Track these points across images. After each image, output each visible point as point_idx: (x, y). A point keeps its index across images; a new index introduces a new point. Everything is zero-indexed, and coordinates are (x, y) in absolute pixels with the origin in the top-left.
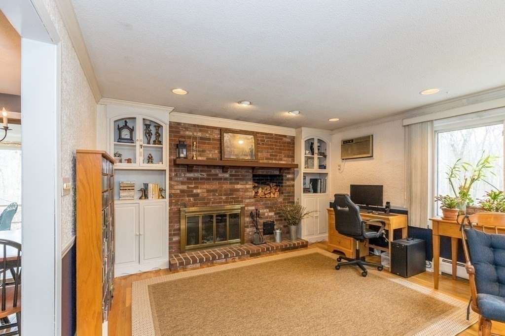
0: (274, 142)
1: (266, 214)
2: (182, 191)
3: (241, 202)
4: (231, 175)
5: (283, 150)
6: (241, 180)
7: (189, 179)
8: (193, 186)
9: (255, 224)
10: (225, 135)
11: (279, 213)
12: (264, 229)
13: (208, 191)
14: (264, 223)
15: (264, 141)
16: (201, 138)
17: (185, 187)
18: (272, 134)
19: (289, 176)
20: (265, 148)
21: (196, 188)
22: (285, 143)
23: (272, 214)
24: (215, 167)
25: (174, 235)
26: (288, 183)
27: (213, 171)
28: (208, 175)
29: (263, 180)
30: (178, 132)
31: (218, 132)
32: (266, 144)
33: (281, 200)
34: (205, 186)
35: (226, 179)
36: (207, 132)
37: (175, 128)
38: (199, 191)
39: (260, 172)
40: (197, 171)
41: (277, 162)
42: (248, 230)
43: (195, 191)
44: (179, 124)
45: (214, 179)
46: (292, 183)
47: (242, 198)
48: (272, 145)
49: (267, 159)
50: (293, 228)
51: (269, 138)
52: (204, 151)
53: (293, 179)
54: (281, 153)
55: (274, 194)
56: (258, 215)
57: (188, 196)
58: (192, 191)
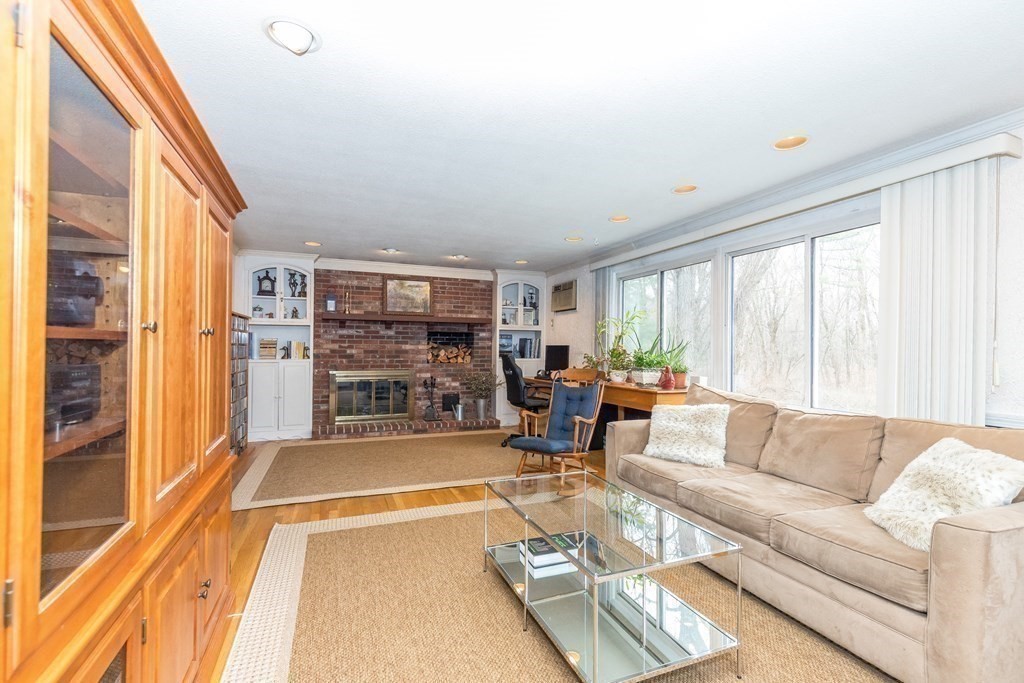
0: (461, 289)
1: (447, 384)
2: (333, 351)
3: (412, 366)
4: (397, 333)
5: (474, 299)
6: (411, 338)
7: (341, 336)
8: (346, 345)
9: (430, 396)
10: (388, 282)
11: (465, 384)
12: (444, 404)
13: (366, 352)
14: (444, 396)
15: (445, 288)
16: (357, 288)
17: (336, 346)
18: (457, 279)
19: (482, 335)
20: (446, 298)
21: (351, 347)
22: (477, 290)
23: (456, 384)
24: (375, 322)
25: (323, 402)
26: (480, 345)
27: (373, 328)
28: (365, 332)
29: (455, 339)
30: (328, 281)
31: (379, 278)
32: (448, 293)
33: (470, 366)
34: (361, 346)
35: (389, 337)
36: (365, 279)
37: (322, 277)
38: (354, 351)
39: (439, 329)
40: (351, 327)
41: (464, 316)
42: (420, 403)
43: (348, 351)
44: (329, 271)
45: (373, 337)
46: (488, 343)
47: (412, 362)
48: (458, 293)
49: (448, 312)
50: (482, 402)
51: (453, 284)
52: (360, 303)
53: (490, 339)
54: (471, 303)
55: (463, 359)
56: (433, 385)
57: (340, 357)
58: (345, 352)
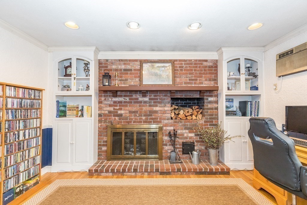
0: (194, 67)
1: (185, 135)
2: (110, 112)
3: (160, 122)
4: (150, 99)
5: (204, 74)
6: (160, 103)
7: (115, 102)
8: (118, 108)
9: (173, 144)
10: (144, 65)
11: (198, 135)
12: (183, 149)
13: (130, 112)
14: (183, 143)
15: (182, 67)
16: (125, 70)
17: (111, 109)
18: (190, 60)
19: (210, 99)
20: (184, 74)
21: (121, 109)
22: (206, 67)
23: (192, 135)
24: (136, 92)
25: (104, 145)
26: (210, 106)
27: (134, 96)
28: (130, 99)
29: (190, 103)
30: (107, 67)
31: (138, 63)
32: (185, 70)
33: (202, 122)
34: (127, 108)
35: (145, 102)
36: (129, 64)
37: (101, 64)
38: (122, 112)
39: (178, 96)
40: (121, 96)
41: (197, 85)
42: (166, 148)
43: (119, 112)
44: (107, 60)
45: (135, 102)
46: (215, 105)
47: (160, 119)
48: (192, 70)
49: (185, 83)
50: (212, 152)
51: (188, 64)
52: (126, 80)
53: (217, 102)
54: (202, 77)
55: (196, 116)
56: (175, 135)
57: (114, 116)
58: (117, 112)
